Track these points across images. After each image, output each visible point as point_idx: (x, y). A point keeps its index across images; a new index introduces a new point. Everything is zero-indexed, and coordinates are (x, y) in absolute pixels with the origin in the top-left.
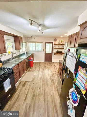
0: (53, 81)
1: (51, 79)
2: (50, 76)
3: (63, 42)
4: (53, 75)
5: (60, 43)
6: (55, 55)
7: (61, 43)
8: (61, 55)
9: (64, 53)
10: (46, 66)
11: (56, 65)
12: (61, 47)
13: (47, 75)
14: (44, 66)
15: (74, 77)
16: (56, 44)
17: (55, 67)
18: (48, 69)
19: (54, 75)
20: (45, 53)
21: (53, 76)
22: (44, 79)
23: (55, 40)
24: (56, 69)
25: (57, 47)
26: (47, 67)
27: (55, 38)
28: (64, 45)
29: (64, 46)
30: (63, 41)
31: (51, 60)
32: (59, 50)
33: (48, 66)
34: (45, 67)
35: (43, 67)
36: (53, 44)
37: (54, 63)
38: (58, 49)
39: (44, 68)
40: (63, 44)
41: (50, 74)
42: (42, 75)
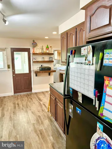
0: (41, 134)
1: (36, 131)
2: (34, 124)
3: (50, 49)
4: (39, 120)
5: (45, 50)
6: (36, 76)
7: (48, 52)
8: (49, 75)
9: (55, 71)
10: (20, 103)
11: (41, 97)
12: (47, 58)
13: (26, 124)
14: (14, 104)
15: (97, 106)
16: (38, 52)
17: (41, 102)
18: (24, 109)
19: (41, 119)
20: (14, 72)
21: (40, 123)
22: (18, 136)
23: (35, 44)
24: (43, 106)
25: (40, 59)
26: (21, 106)
27: (34, 41)
28: (53, 54)
29: (52, 56)
30: (49, 46)
31: (29, 88)
32: (45, 66)
33: (25, 103)
34: (17, 106)
35: (13, 108)
36: (31, 53)
37: (36, 93)
38: (41, 64)
39: (15, 107)
40: (51, 53)
41: (32, 118)
42: (12, 128)
